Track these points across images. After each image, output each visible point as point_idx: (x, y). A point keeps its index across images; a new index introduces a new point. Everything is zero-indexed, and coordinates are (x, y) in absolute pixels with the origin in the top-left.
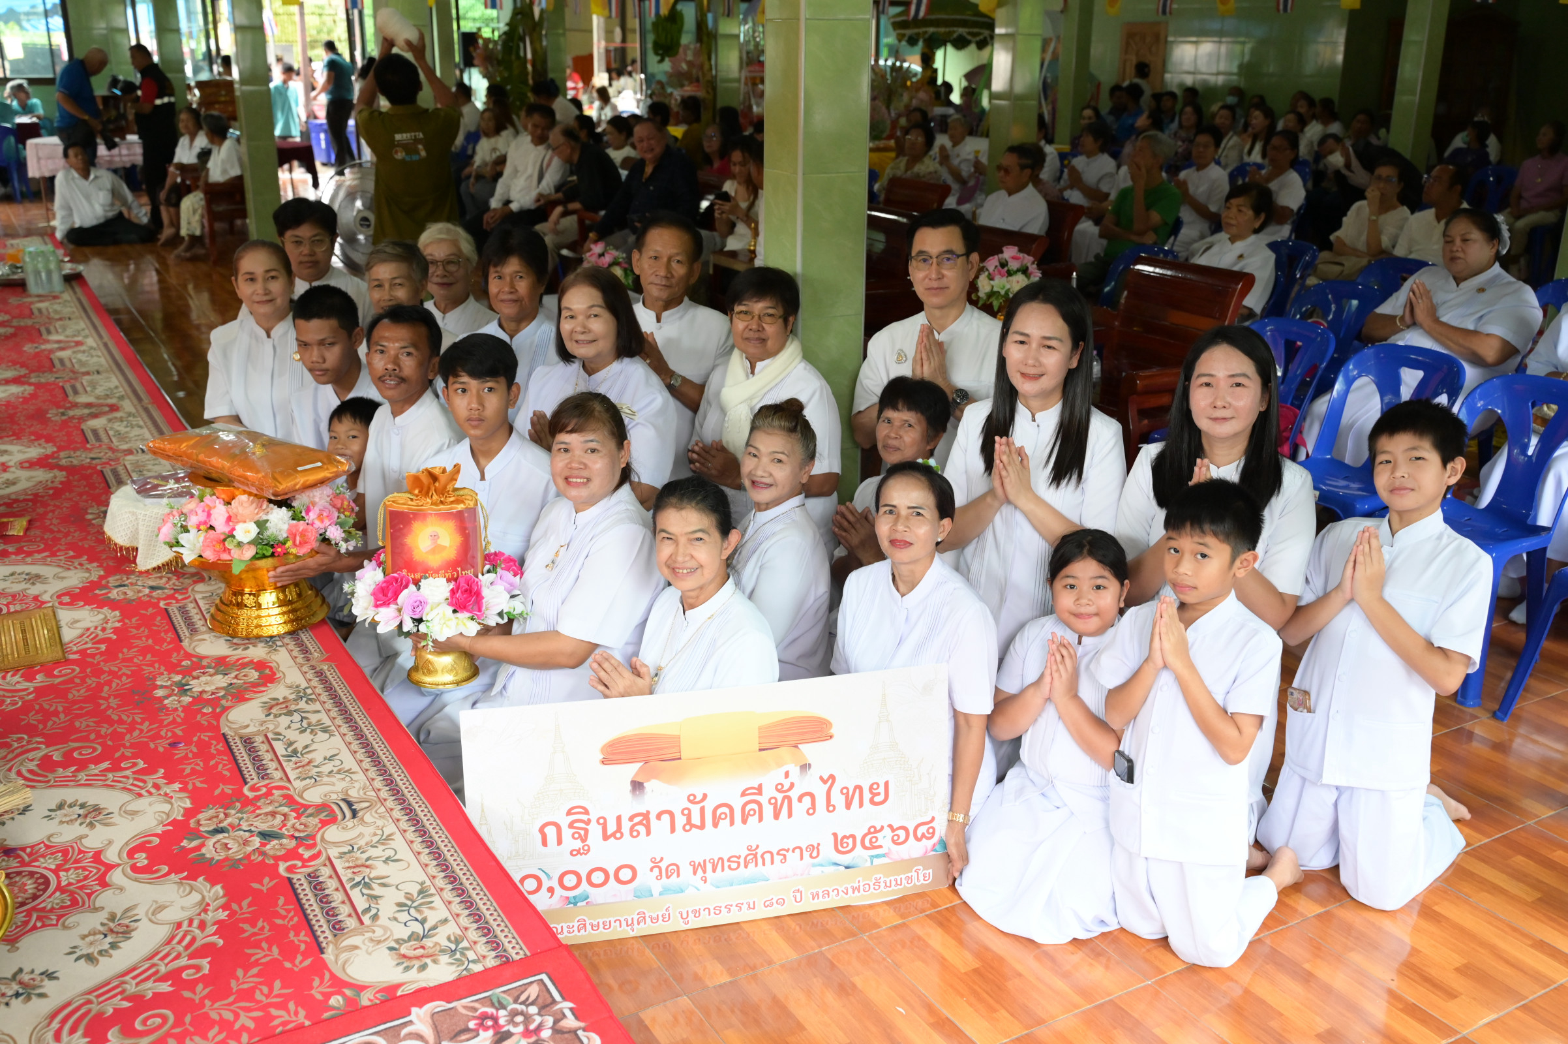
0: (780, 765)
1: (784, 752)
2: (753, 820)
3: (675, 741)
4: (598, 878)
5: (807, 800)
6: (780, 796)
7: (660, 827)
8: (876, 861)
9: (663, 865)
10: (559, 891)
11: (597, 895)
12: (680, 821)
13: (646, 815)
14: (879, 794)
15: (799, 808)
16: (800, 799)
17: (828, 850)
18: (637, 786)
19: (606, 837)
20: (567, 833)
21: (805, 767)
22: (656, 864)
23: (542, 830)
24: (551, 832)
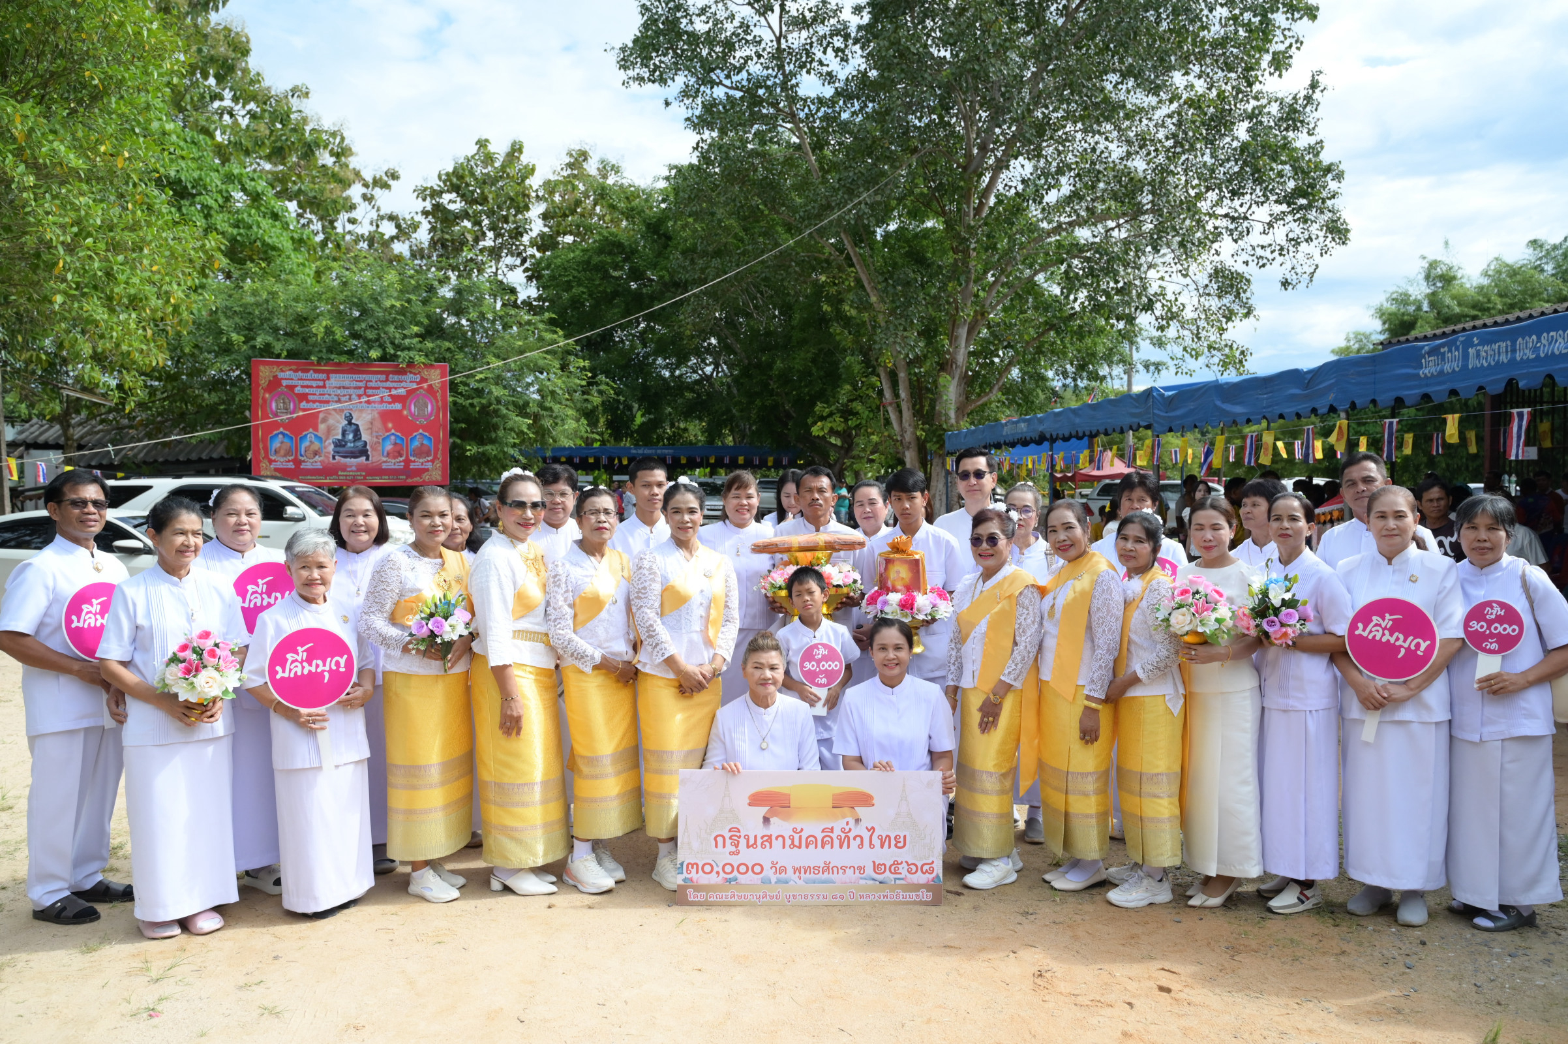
0: (844, 817)
1: (846, 810)
2: (828, 847)
3: (787, 797)
4: (743, 869)
5: (858, 839)
6: (843, 835)
7: (777, 844)
8: (898, 882)
9: (778, 866)
10: (722, 874)
11: (742, 879)
12: (788, 842)
13: (770, 837)
14: (900, 843)
15: (855, 844)
16: (854, 839)
17: (869, 871)
18: (766, 820)
19: (748, 847)
20: (728, 842)
21: (858, 821)
22: (774, 865)
23: (715, 839)
24: (720, 840)
